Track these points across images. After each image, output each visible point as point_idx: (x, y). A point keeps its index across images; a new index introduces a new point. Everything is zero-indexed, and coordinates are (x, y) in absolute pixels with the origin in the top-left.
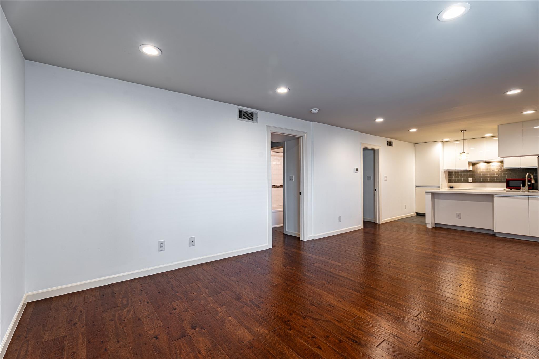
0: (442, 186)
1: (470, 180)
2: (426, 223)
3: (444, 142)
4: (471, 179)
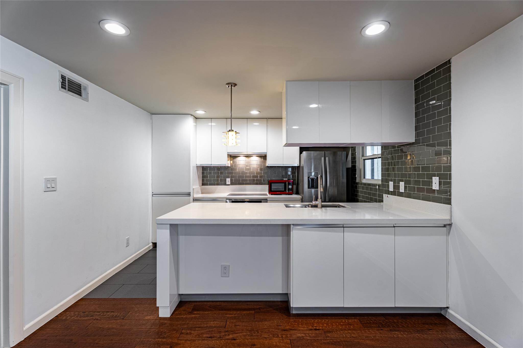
0: (193, 192)
1: (228, 181)
2: (157, 306)
3: (196, 118)
4: (230, 179)
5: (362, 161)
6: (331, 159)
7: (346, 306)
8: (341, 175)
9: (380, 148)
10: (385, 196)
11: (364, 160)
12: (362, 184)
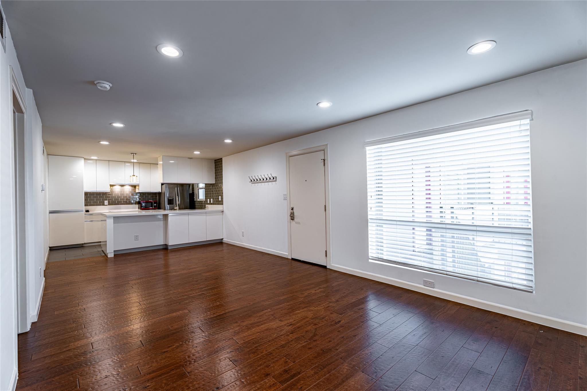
2: (107, 253)
3: (87, 160)
4: (107, 201)
5: (197, 190)
6: (181, 188)
7: (190, 242)
8: (186, 197)
9: (204, 184)
10: (207, 205)
11: (198, 189)
12: (197, 201)
